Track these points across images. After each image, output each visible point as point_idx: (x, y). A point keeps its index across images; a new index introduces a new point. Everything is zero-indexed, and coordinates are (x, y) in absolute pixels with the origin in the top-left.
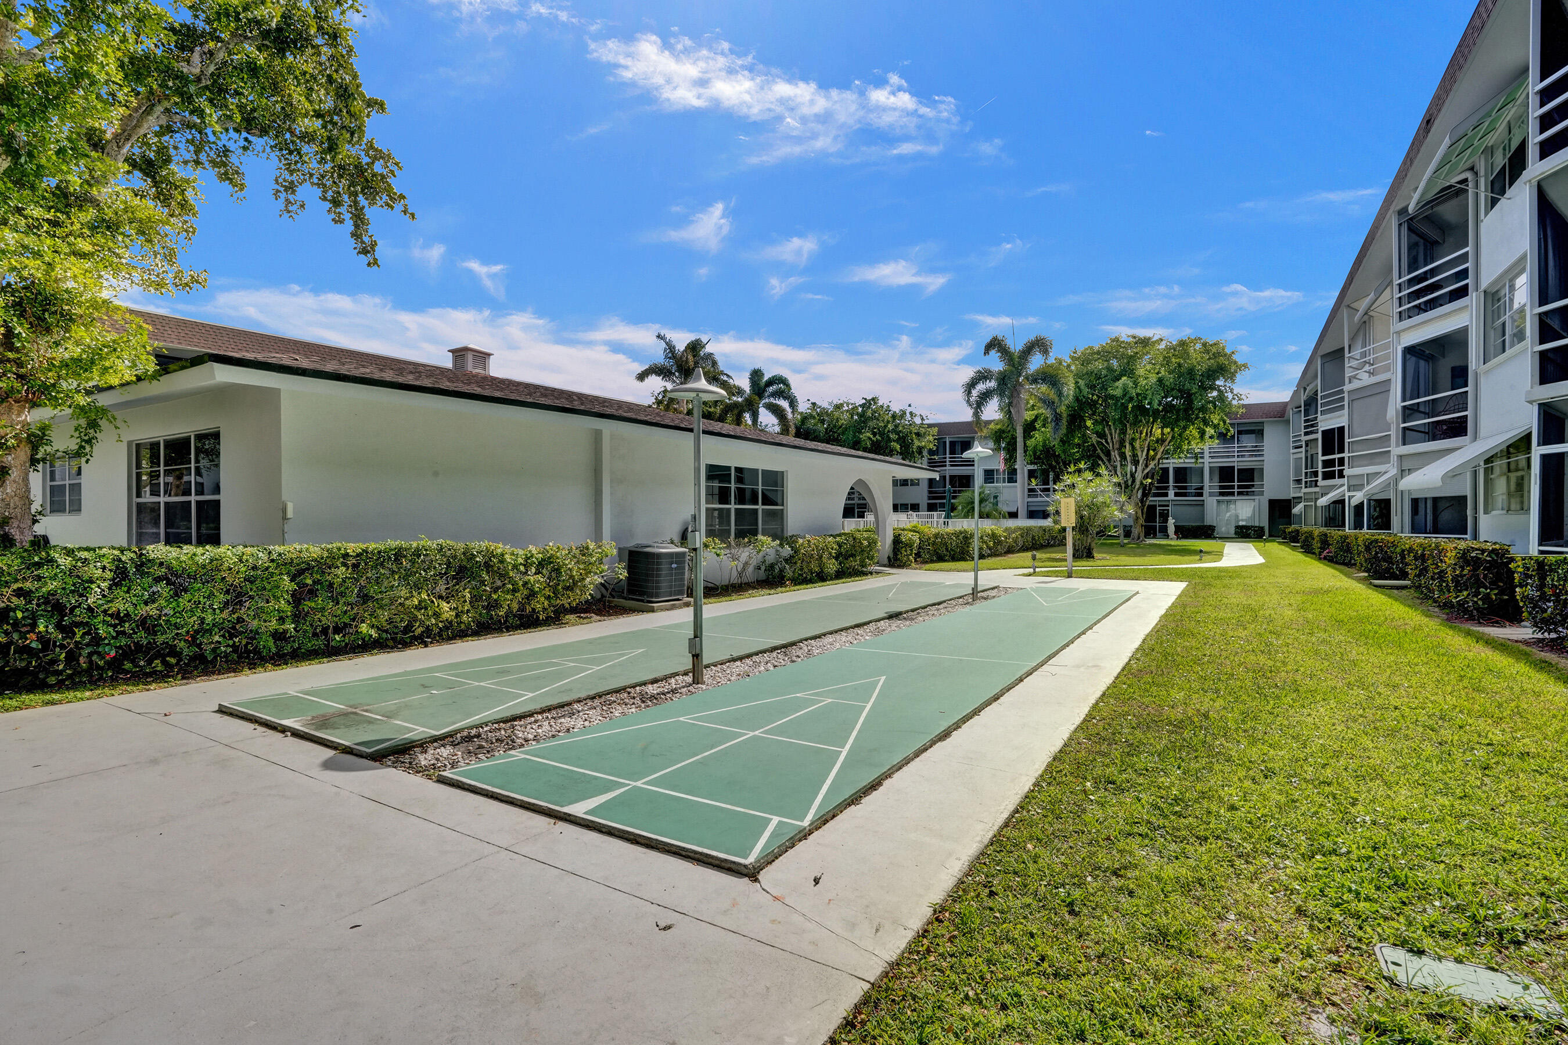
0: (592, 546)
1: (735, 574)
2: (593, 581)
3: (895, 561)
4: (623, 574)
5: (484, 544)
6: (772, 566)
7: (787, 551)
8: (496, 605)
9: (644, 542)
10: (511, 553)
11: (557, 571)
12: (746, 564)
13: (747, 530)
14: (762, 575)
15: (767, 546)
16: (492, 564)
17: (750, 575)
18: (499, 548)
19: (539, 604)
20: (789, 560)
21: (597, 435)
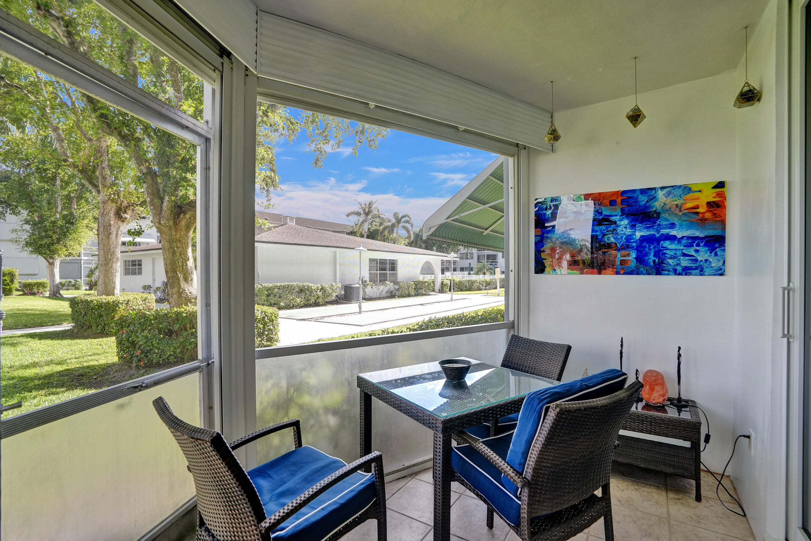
0: (334, 284)
1: (378, 294)
2: (334, 294)
3: (441, 291)
4: (343, 293)
5: (307, 284)
6: (392, 292)
7: (397, 287)
8: (310, 300)
9: (350, 283)
10: (314, 286)
11: (325, 291)
12: (382, 291)
13: (383, 279)
14: (389, 295)
15: (389, 286)
16: (309, 289)
17: (384, 294)
18: (310, 285)
19: (320, 300)
20: (397, 290)
21: (335, 252)
